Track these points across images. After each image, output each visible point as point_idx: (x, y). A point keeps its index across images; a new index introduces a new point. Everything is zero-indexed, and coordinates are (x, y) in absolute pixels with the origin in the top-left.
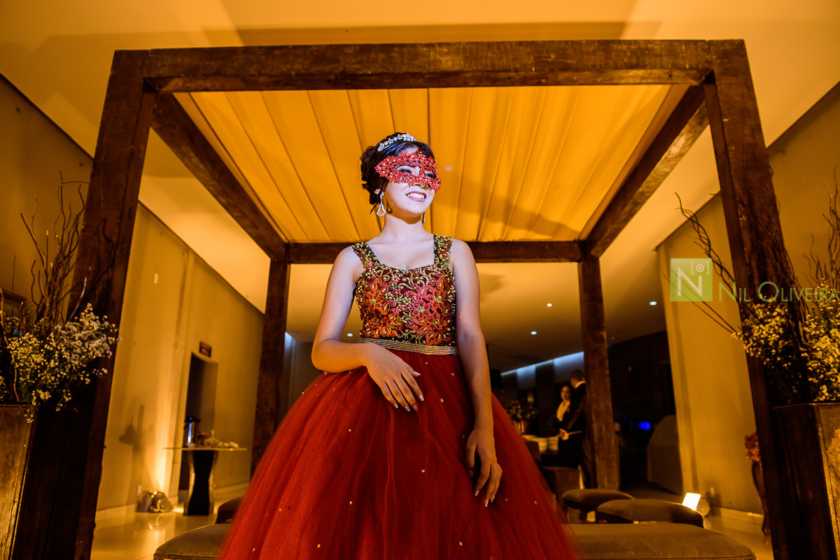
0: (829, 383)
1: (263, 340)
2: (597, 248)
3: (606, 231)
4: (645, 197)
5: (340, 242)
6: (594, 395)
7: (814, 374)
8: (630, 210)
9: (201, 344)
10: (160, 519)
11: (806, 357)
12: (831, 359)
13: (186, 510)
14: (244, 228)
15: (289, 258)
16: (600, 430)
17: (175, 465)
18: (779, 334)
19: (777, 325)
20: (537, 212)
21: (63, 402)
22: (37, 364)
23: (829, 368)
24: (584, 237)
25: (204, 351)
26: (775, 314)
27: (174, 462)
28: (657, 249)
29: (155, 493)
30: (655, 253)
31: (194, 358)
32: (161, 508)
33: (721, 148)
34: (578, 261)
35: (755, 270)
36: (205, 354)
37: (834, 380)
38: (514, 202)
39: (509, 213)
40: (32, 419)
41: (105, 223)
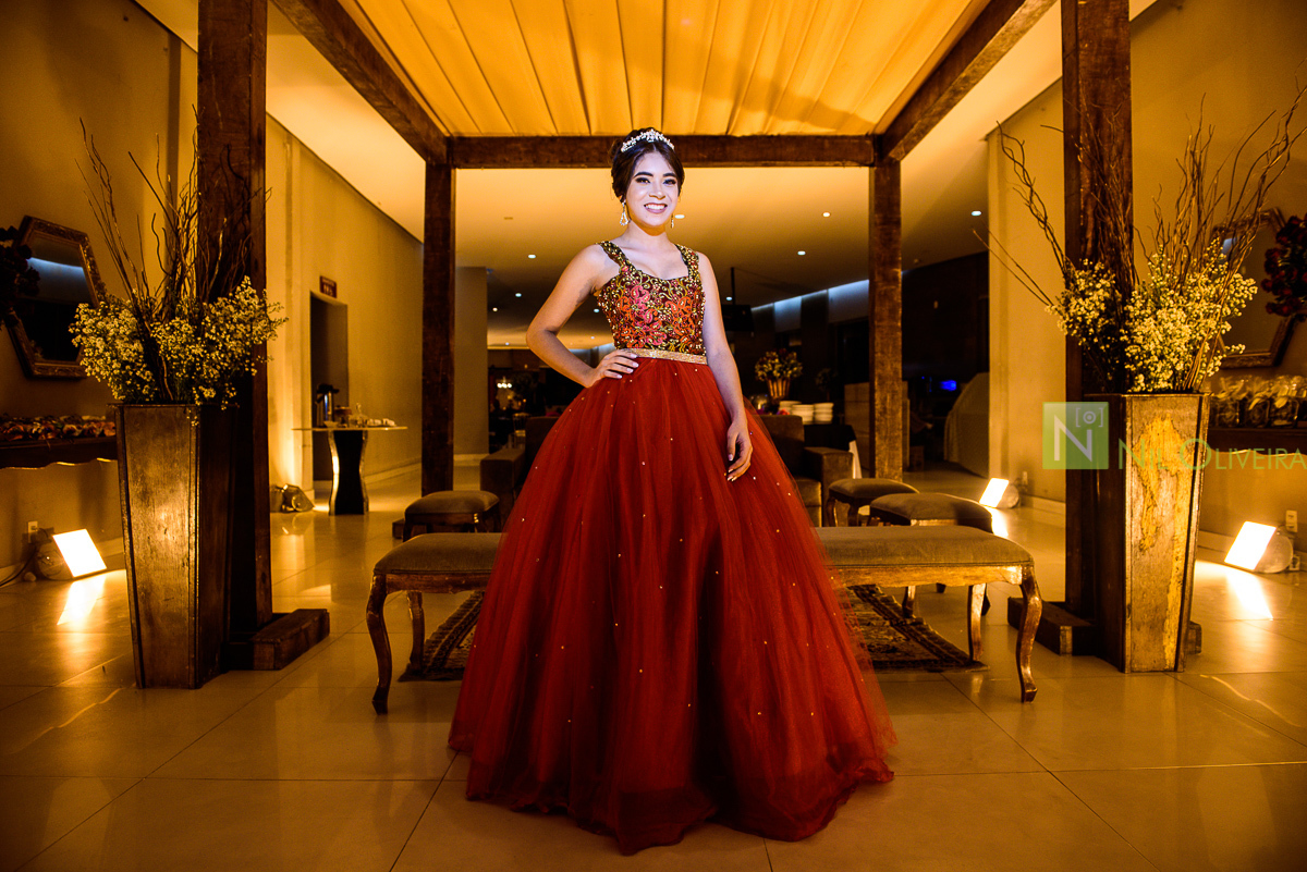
0: (1145, 371)
1: (425, 281)
2: (900, 147)
3: (912, 127)
4: (968, 84)
5: (526, 135)
6: (879, 354)
7: (1132, 361)
8: (948, 99)
9: (321, 278)
10: (297, 519)
11: (1125, 341)
12: (1152, 346)
13: (333, 508)
14: (389, 122)
15: (453, 159)
16: (884, 401)
17: (307, 448)
18: (1100, 311)
19: (1099, 300)
20: (816, 99)
21: (227, 399)
22: (194, 355)
23: (1149, 354)
24: (881, 130)
25: (327, 288)
26: (1098, 286)
27: (304, 446)
28: (988, 138)
29: (285, 487)
30: (984, 143)
31: (314, 300)
32: (297, 506)
33: (1071, 44)
34: (871, 166)
35: (1091, 219)
36: (329, 294)
37: (1152, 369)
38: (784, 86)
39: (775, 100)
40: (197, 420)
41: (229, 151)
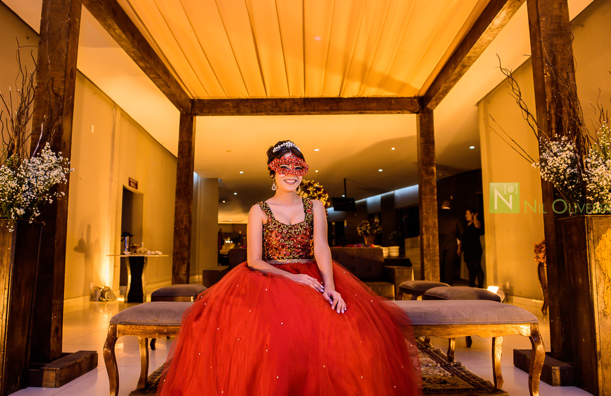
0: (601, 200)
1: (177, 174)
2: (433, 102)
3: (440, 89)
4: (472, 60)
5: (233, 98)
6: (425, 214)
7: (591, 193)
8: (460, 71)
9: (129, 179)
10: (108, 305)
11: (586, 181)
12: (605, 182)
13: (127, 299)
14: (158, 87)
15: (194, 111)
16: (428, 240)
17: (116, 268)
18: (567, 164)
19: (567, 157)
20: (387, 74)
21: (34, 217)
22: (12, 189)
23: (602, 189)
24: (422, 93)
25: (132, 184)
26: (566, 149)
27: (115, 266)
28: (478, 104)
29: (103, 288)
30: (476, 107)
31: (125, 191)
32: (108, 298)
33: (534, 20)
34: (417, 113)
35: (553, 116)
36: (133, 187)
37: (605, 198)
38: (369, 66)
39: (365, 75)
40: (13, 229)
41: (53, 81)
